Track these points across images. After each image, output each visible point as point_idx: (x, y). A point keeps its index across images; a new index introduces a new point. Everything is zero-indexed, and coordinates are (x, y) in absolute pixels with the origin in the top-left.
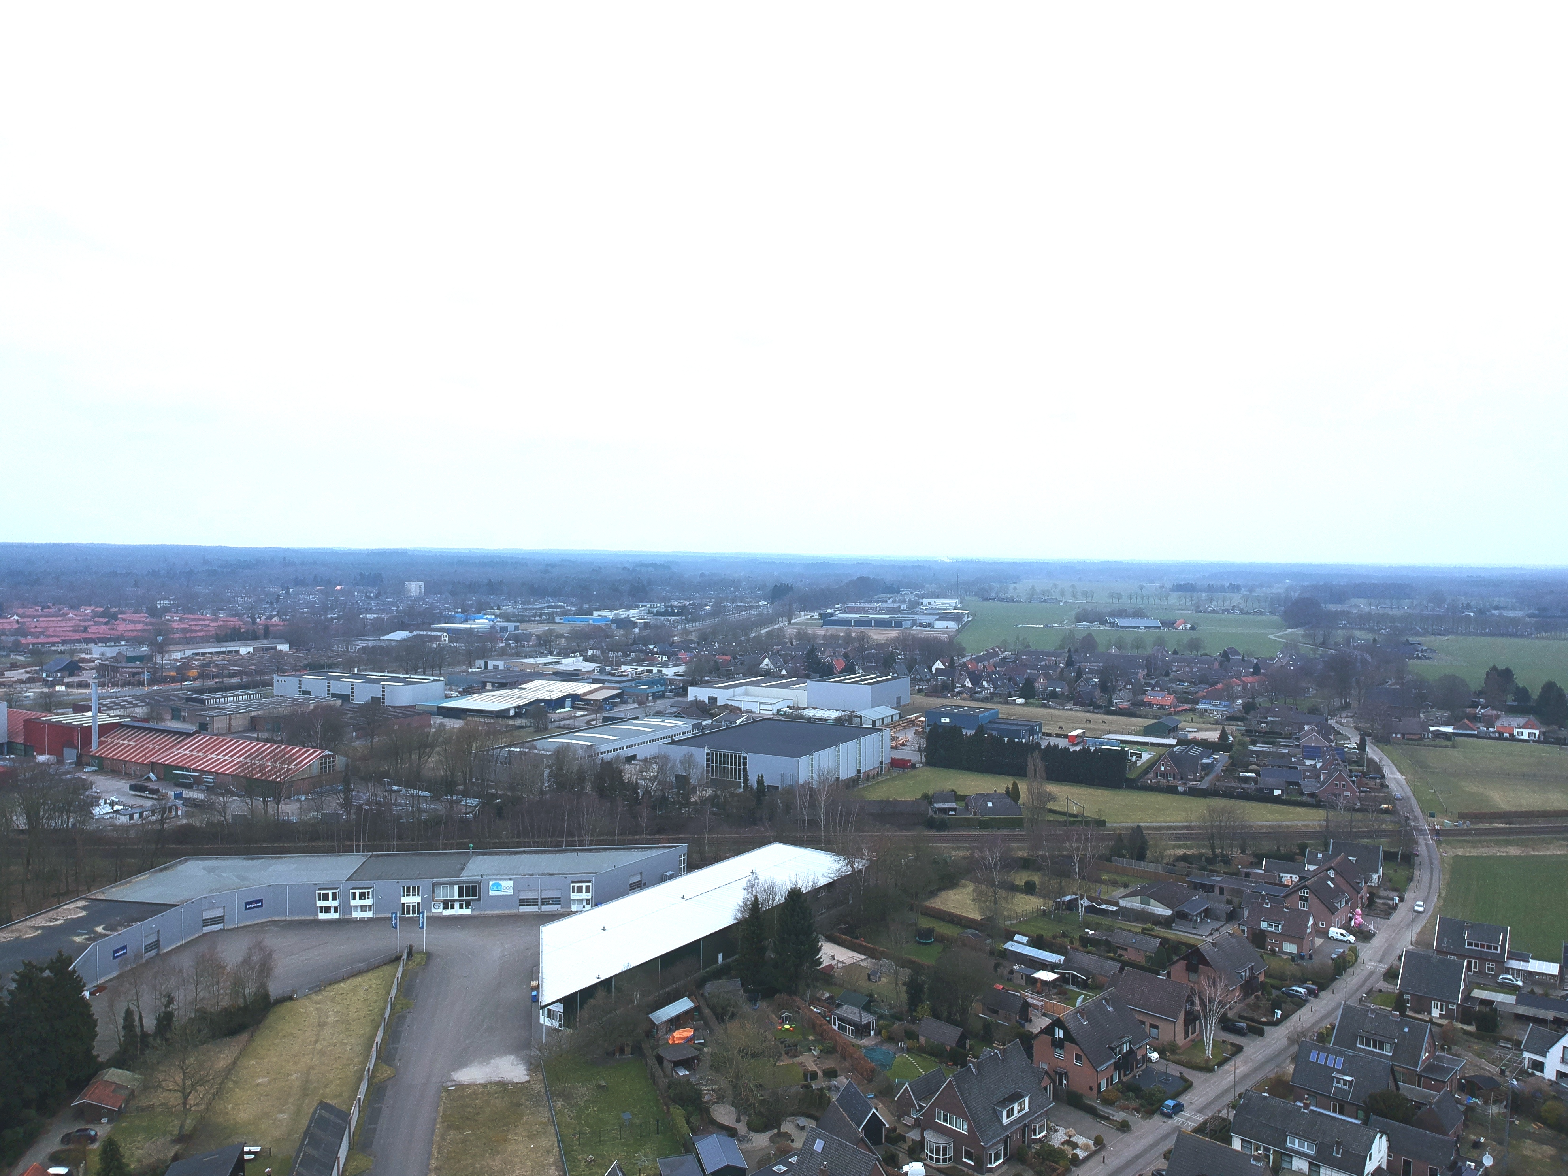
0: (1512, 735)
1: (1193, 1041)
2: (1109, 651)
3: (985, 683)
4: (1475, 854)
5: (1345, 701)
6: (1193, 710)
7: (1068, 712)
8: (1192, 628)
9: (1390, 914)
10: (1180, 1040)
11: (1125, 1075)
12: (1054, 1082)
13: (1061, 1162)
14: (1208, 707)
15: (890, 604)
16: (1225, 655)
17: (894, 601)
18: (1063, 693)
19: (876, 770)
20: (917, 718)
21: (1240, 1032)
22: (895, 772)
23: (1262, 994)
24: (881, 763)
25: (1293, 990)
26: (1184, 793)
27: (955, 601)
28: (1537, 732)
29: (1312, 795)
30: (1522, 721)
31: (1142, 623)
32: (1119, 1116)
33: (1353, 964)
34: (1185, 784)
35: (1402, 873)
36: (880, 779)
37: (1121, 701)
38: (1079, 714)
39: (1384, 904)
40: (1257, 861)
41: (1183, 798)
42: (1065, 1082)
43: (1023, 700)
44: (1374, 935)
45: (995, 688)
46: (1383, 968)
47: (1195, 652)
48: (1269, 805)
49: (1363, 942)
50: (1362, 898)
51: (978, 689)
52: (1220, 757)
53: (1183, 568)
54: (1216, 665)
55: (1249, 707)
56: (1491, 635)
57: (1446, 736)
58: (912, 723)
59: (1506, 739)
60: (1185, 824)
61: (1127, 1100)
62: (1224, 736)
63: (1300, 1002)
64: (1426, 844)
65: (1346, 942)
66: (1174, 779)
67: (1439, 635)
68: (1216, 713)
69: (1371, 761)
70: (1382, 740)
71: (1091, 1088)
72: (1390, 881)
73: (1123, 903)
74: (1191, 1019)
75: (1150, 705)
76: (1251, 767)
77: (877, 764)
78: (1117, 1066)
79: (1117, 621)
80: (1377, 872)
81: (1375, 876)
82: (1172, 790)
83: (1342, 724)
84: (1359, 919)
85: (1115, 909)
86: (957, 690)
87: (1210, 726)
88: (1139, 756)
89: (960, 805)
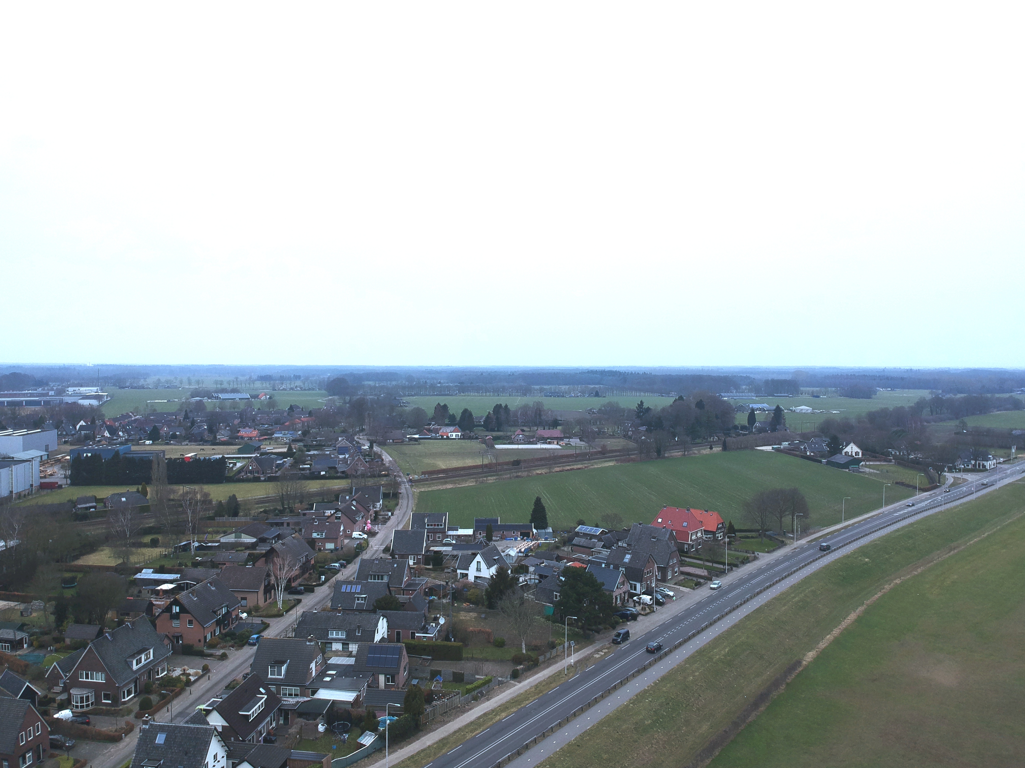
0: (448, 437)
1: (270, 603)
2: (215, 410)
3: (121, 433)
4: (430, 490)
5: (362, 427)
6: (271, 439)
7: (185, 446)
8: (270, 398)
9: (386, 522)
10: (261, 603)
11: (224, 629)
12: (173, 642)
13: (179, 685)
14: (281, 435)
15: (40, 390)
16: (291, 408)
17: (43, 390)
18: (180, 435)
19: (27, 491)
20: (63, 457)
21: (300, 593)
22: (45, 492)
23: (313, 572)
24: (32, 485)
25: (332, 566)
26: (265, 481)
27: (97, 388)
28: (460, 434)
29: (343, 472)
30: (452, 428)
31: (237, 396)
32: (220, 652)
33: (366, 549)
34: (264, 476)
35: (393, 503)
36: (30, 497)
37: (221, 436)
38: (192, 447)
39: (383, 518)
40: (310, 507)
41: (264, 483)
42: (181, 642)
43: (151, 442)
44: (378, 533)
45: (129, 435)
46: (383, 547)
47: (271, 409)
48: (318, 481)
49: (372, 537)
50: (371, 515)
51: (115, 438)
52: (288, 460)
53: (263, 368)
54: (285, 414)
55: (305, 433)
56: (437, 395)
57: (416, 439)
58: (58, 461)
59: (445, 439)
60: (265, 496)
61: (225, 642)
62: (290, 449)
63: (336, 571)
64: (405, 488)
65: (362, 539)
66: (258, 474)
67: (411, 396)
68: (285, 439)
69: (376, 454)
70: (382, 444)
71: (200, 641)
72: (386, 507)
73: (223, 540)
74: (269, 589)
75: (242, 438)
76: (307, 463)
77: (28, 487)
78: (218, 623)
79: (220, 396)
80: (379, 502)
81: (378, 504)
82: (257, 480)
83: (360, 439)
84: (369, 525)
85: (217, 544)
86: (97, 439)
87: (282, 446)
88: (235, 464)
89: (100, 505)
